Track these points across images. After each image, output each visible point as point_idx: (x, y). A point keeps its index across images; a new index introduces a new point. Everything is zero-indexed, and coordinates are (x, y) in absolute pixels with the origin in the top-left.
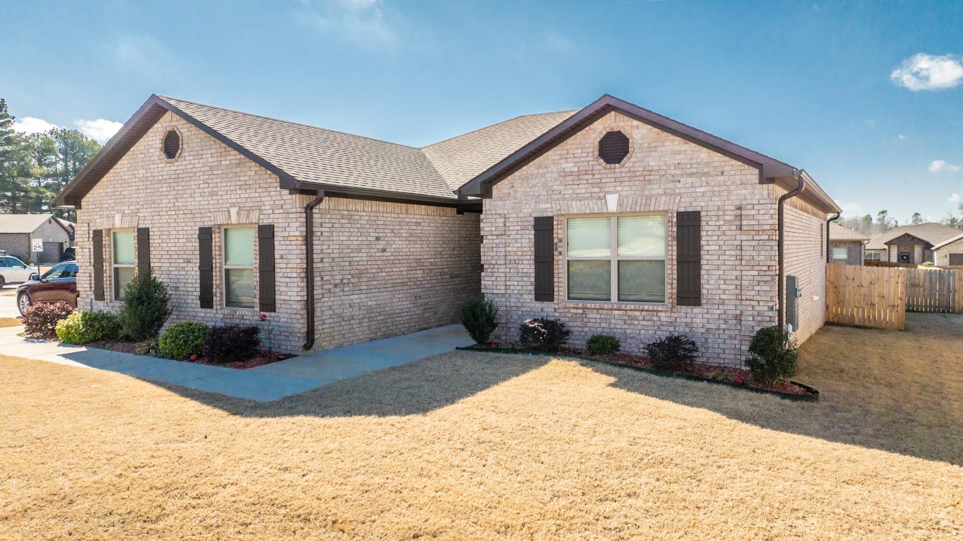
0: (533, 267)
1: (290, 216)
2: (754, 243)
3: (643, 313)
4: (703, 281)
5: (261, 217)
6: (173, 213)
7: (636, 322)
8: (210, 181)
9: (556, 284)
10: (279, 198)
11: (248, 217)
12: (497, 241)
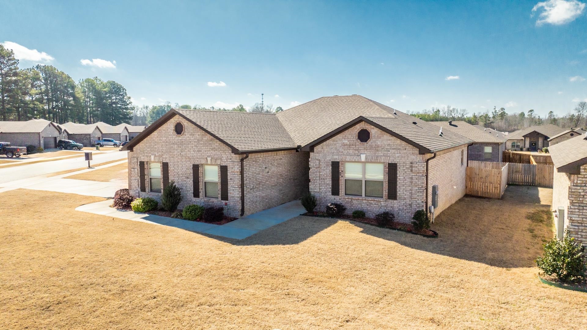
0: (331, 181)
1: (235, 163)
2: (417, 177)
3: (375, 202)
4: (398, 190)
5: (222, 162)
6: (180, 157)
7: (372, 205)
8: (198, 146)
9: (340, 189)
10: (230, 155)
11: (216, 161)
12: (316, 170)
